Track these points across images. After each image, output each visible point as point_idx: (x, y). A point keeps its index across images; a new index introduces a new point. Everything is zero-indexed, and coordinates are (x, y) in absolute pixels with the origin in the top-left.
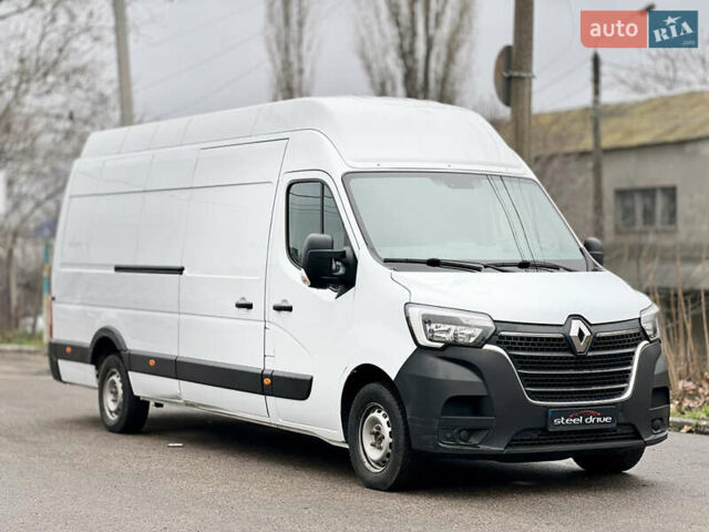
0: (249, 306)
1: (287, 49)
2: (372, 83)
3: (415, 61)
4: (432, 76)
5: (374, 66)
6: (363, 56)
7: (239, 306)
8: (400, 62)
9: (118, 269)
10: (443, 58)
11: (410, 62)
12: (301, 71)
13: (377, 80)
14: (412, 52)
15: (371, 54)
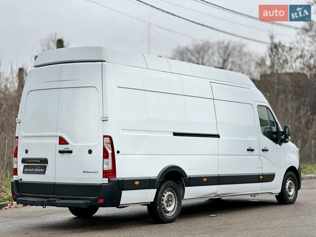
0: (252, 150)
7: (248, 150)
9: (175, 134)
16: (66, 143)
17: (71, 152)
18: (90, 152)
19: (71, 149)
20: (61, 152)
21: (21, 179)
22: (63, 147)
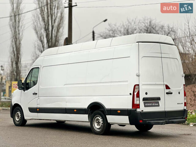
1: (15, 28)
2: (38, 37)
3: (49, 31)
4: (53, 35)
5: (38, 32)
6: (35, 30)
8: (45, 32)
10: (56, 31)
11: (47, 32)
12: (19, 34)
13: (39, 36)
14: (48, 29)
15: (37, 29)
16: (169, 88)
17: (172, 93)
18: (179, 93)
19: (171, 92)
20: (167, 93)
21: (143, 111)
22: (168, 91)
